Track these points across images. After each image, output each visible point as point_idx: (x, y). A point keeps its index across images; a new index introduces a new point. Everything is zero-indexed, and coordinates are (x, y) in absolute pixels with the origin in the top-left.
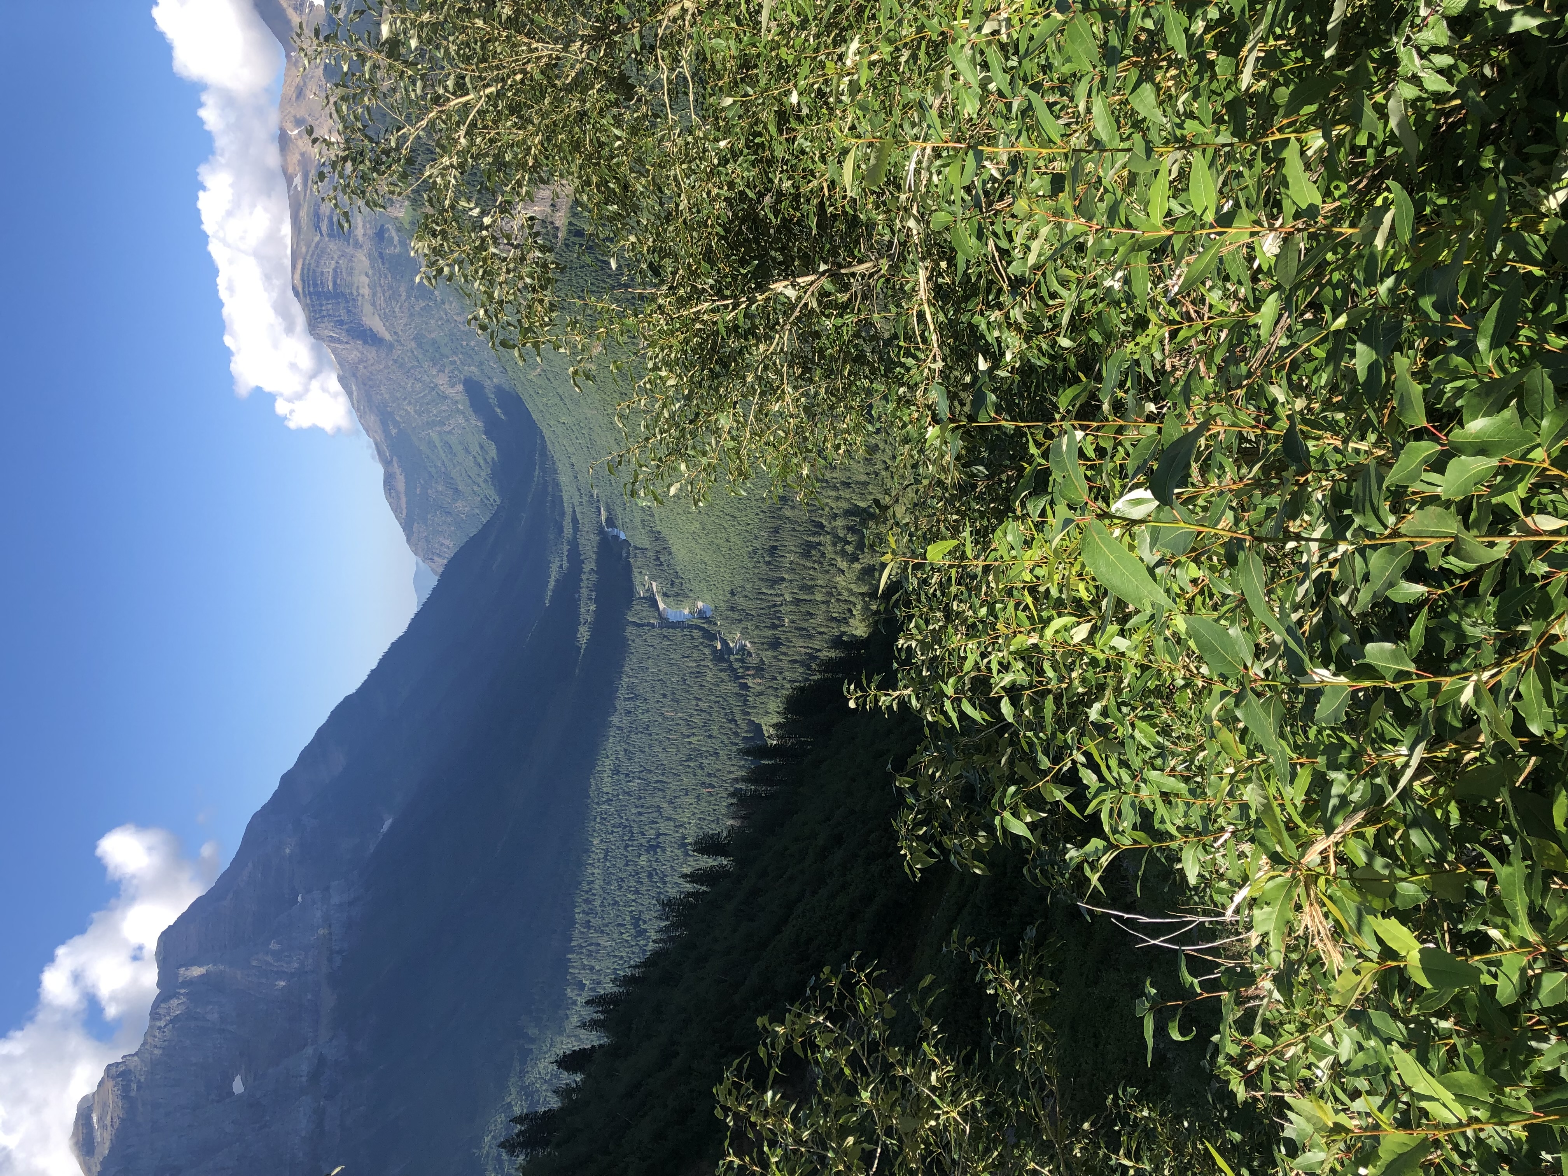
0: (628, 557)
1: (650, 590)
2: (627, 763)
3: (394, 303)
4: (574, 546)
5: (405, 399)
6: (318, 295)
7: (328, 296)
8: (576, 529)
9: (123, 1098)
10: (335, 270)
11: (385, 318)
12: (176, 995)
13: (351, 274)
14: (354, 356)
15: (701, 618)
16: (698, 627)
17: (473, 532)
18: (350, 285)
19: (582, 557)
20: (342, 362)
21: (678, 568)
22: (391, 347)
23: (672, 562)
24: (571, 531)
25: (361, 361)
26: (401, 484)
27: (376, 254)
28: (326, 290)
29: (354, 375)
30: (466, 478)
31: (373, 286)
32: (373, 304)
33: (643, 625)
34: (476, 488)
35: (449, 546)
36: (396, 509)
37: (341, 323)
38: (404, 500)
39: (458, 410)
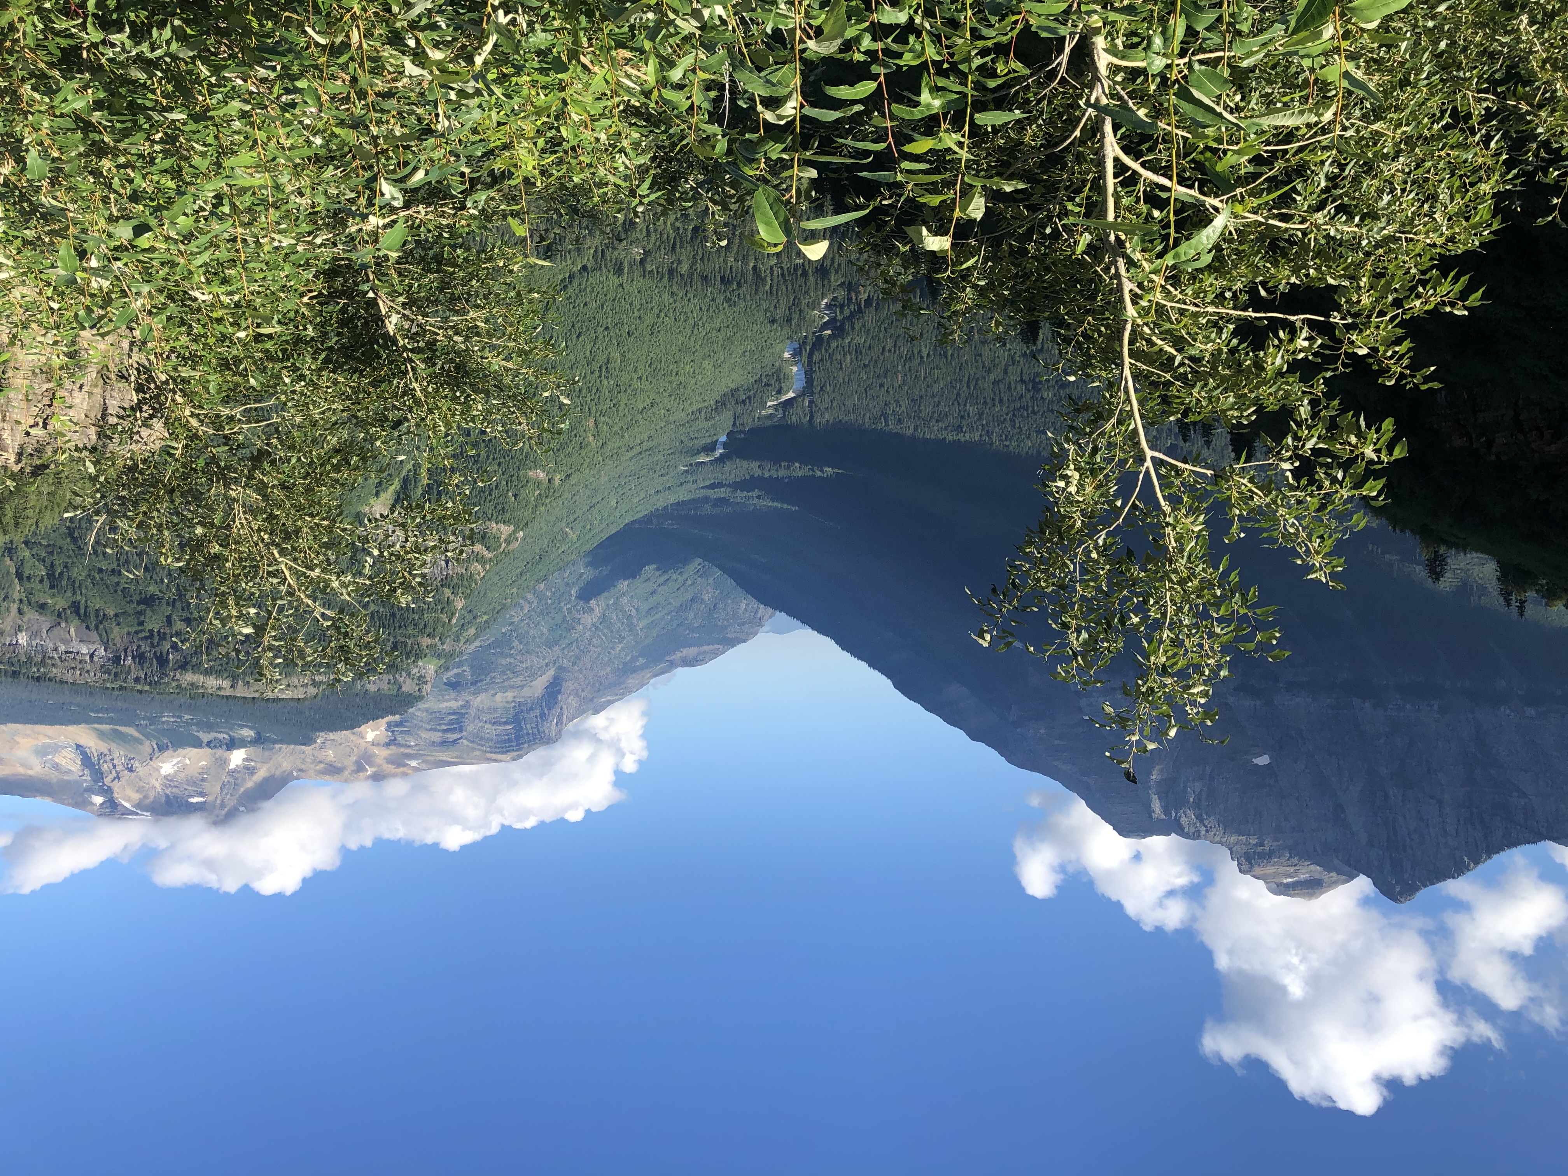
0: (743, 432)
1: (775, 407)
2: (950, 419)
3: (518, 669)
4: (738, 486)
5: (609, 653)
6: (518, 738)
7: (518, 728)
8: (720, 485)
9: (1270, 857)
10: (494, 724)
11: (533, 676)
12: (1177, 820)
13: (495, 710)
14: (573, 702)
15: (800, 353)
16: (810, 355)
17: (731, 582)
18: (506, 709)
19: (748, 477)
20: (580, 712)
21: (753, 380)
22: (560, 668)
23: (745, 387)
24: (723, 489)
25: (577, 695)
26: (690, 652)
27: (473, 688)
28: (513, 731)
29: (591, 700)
30: (680, 592)
31: (505, 690)
32: (522, 687)
33: (811, 412)
34: (689, 582)
35: (746, 604)
36: (716, 654)
37: (543, 716)
38: (706, 648)
39: (615, 604)
